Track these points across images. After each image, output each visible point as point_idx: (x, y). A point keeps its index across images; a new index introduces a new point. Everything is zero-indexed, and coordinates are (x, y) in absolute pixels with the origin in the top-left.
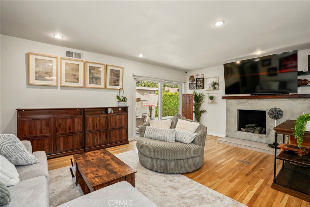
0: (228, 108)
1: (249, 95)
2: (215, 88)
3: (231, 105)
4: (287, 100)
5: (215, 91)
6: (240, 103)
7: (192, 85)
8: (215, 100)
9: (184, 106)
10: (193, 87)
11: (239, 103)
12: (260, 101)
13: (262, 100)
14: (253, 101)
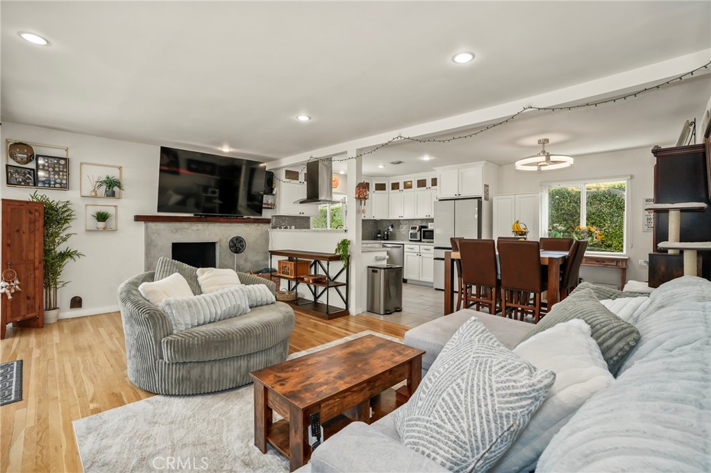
0: (152, 240)
1: (192, 215)
2: (113, 195)
3: (159, 234)
4: (242, 225)
5: (111, 201)
6: (177, 231)
7: (17, 172)
8: (111, 222)
9: (9, 242)
10: (23, 181)
11: (175, 231)
12: (210, 227)
13: (212, 225)
14: (200, 226)
